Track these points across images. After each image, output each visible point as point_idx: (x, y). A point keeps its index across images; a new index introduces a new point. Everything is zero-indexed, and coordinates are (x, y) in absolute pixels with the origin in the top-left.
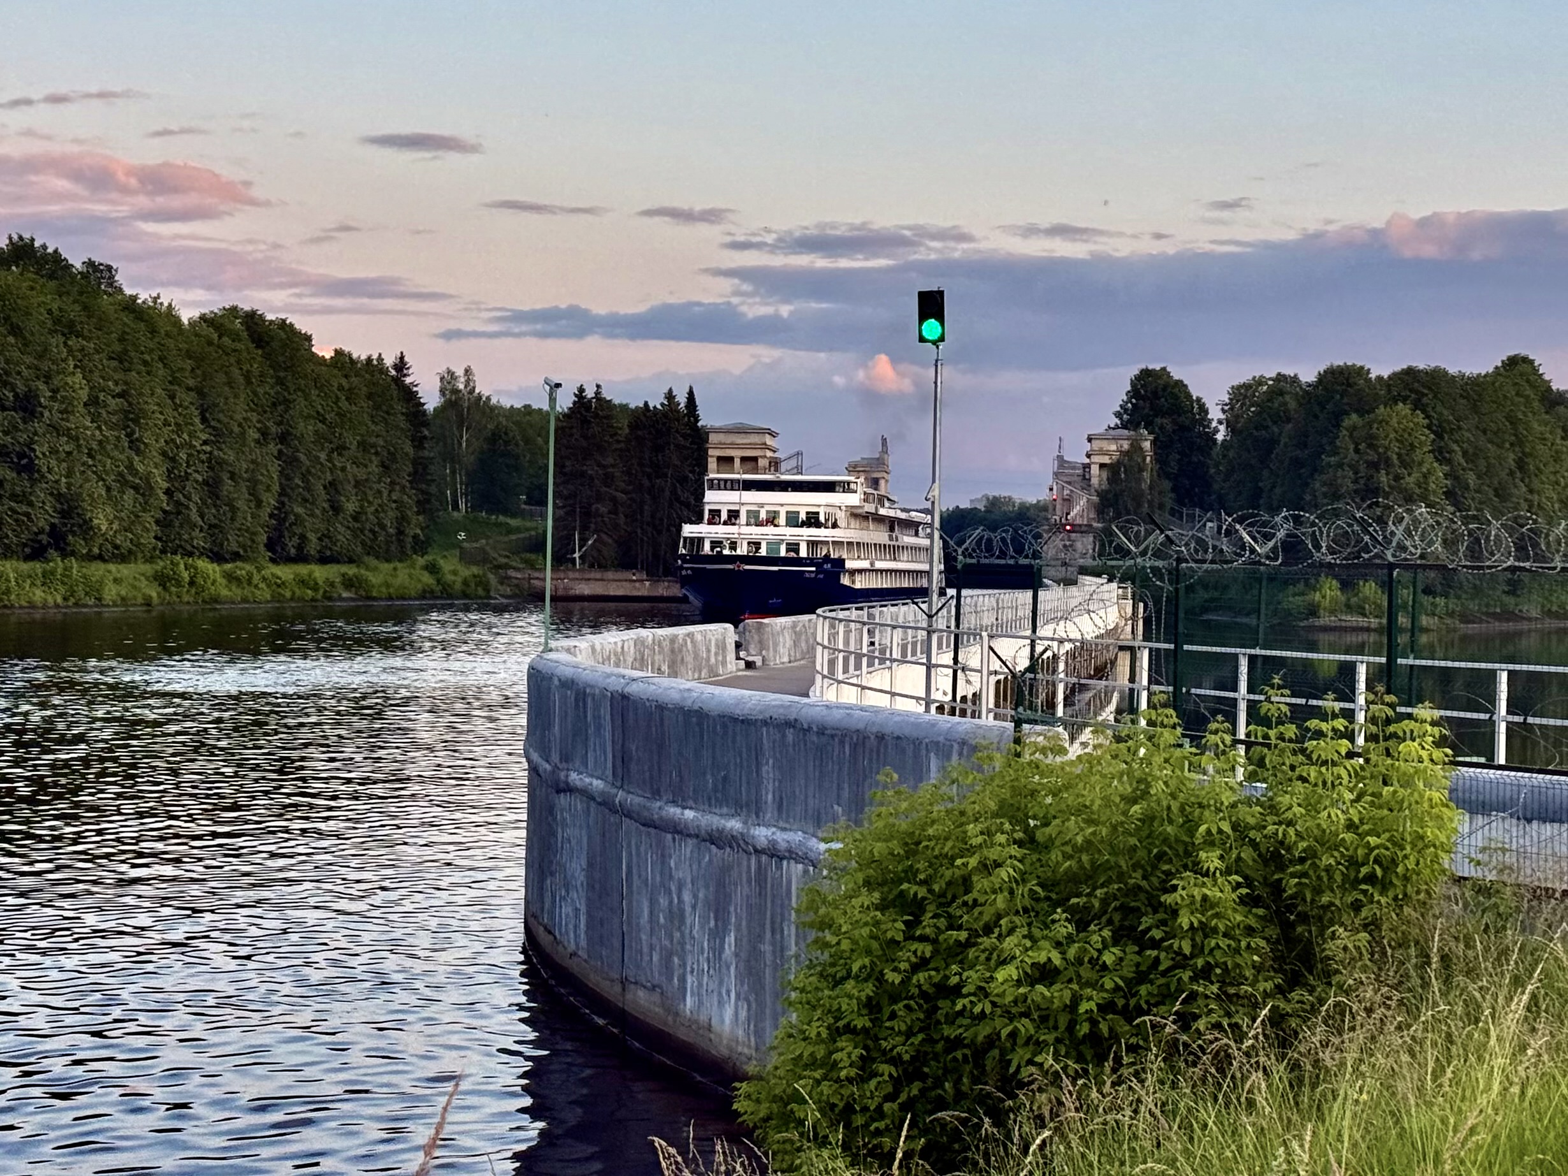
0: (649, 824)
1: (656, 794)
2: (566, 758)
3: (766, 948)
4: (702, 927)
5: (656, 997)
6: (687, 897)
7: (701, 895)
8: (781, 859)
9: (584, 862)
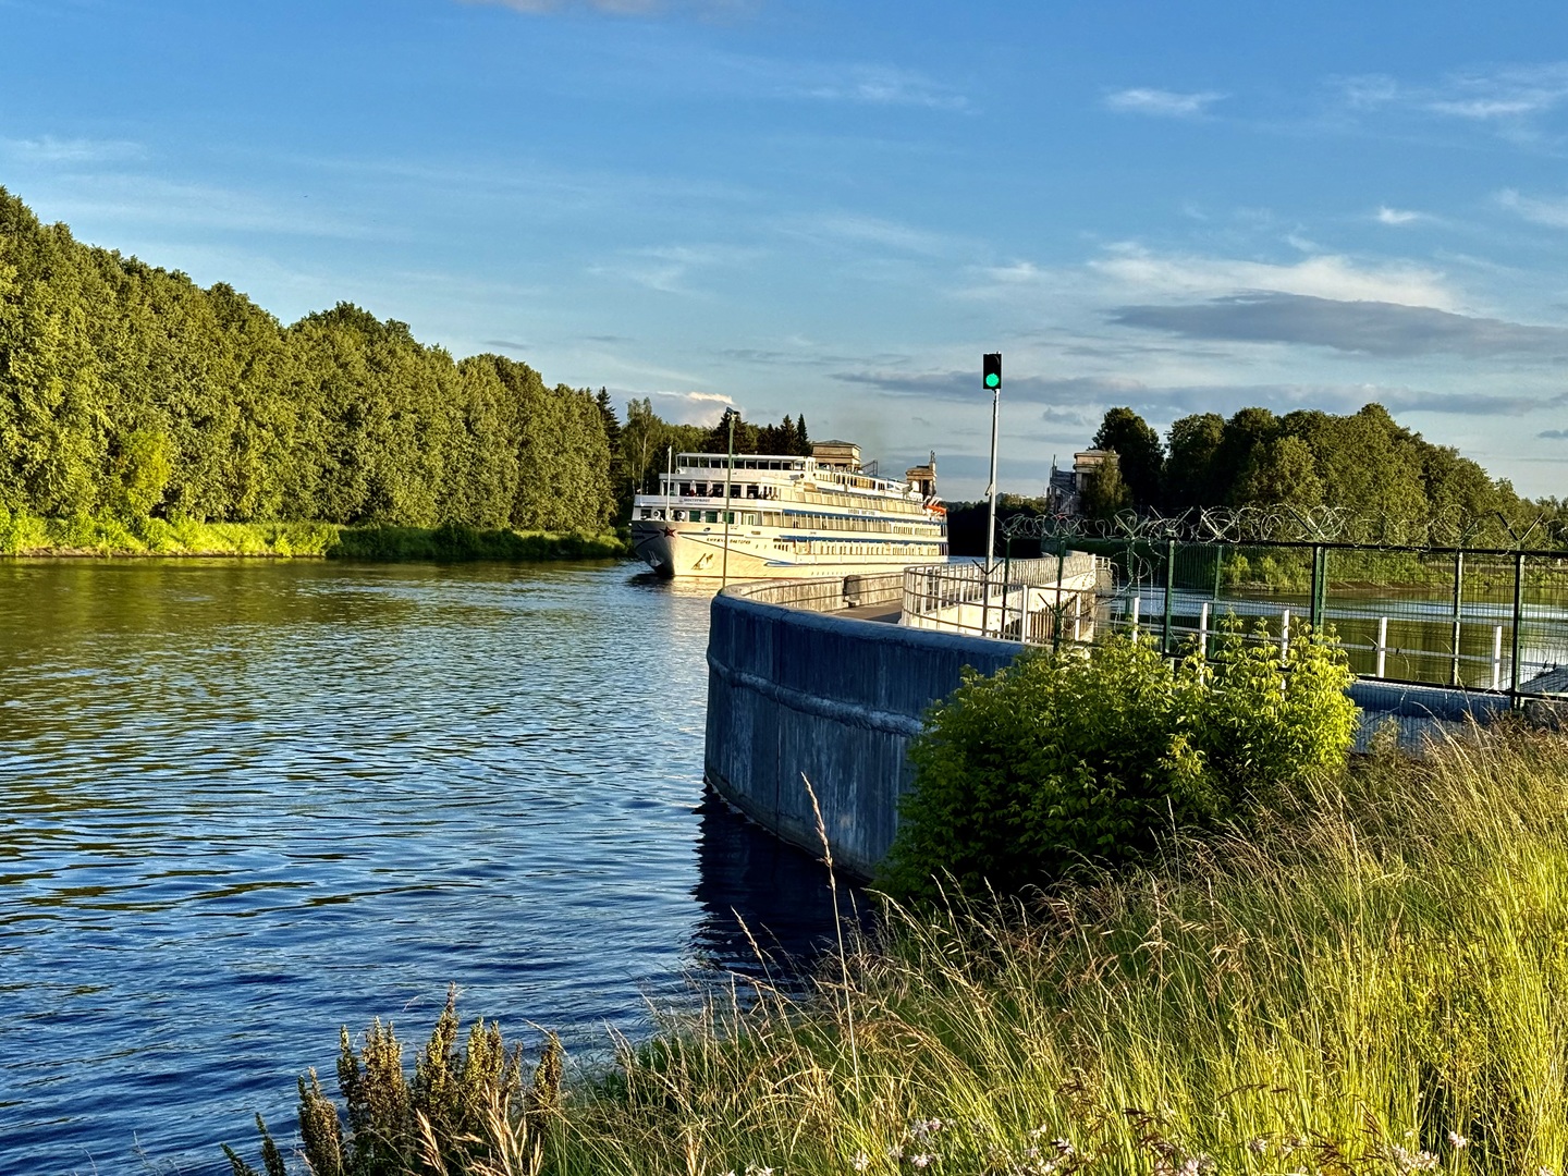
0: (799, 709)
1: (804, 688)
2: (740, 663)
3: (879, 793)
4: (834, 779)
5: (800, 825)
6: (824, 758)
7: (834, 757)
8: (890, 733)
9: (751, 735)
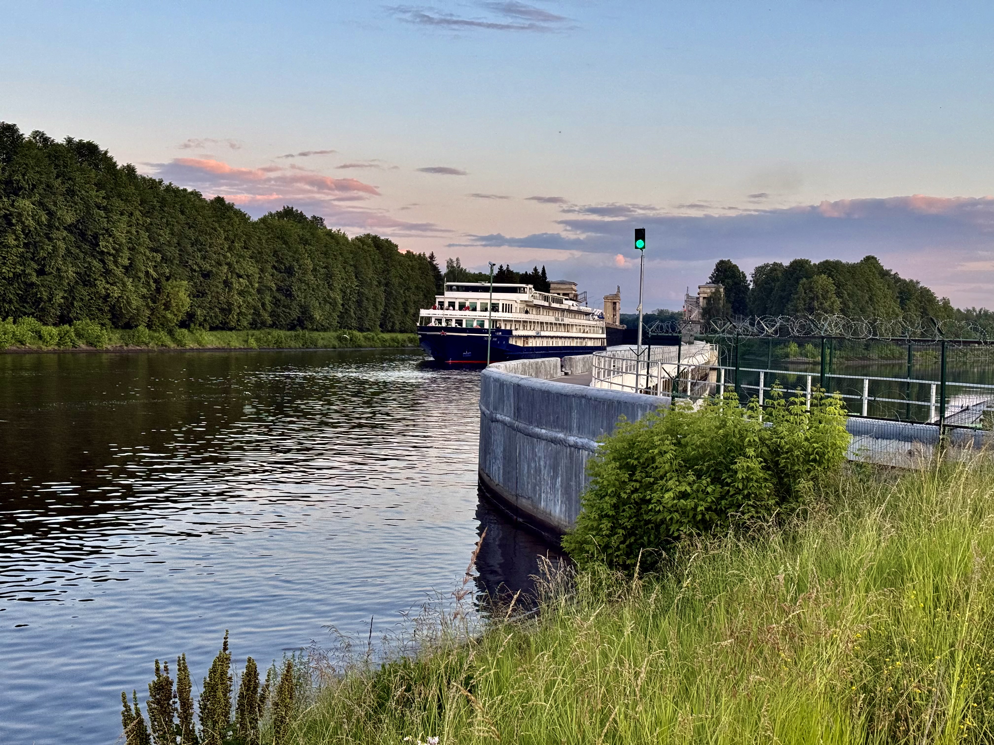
0: (527, 435)
1: (531, 423)
2: (496, 409)
3: (573, 483)
4: (548, 475)
5: (530, 502)
6: (542, 463)
7: (548, 462)
8: (579, 449)
9: (502, 449)
